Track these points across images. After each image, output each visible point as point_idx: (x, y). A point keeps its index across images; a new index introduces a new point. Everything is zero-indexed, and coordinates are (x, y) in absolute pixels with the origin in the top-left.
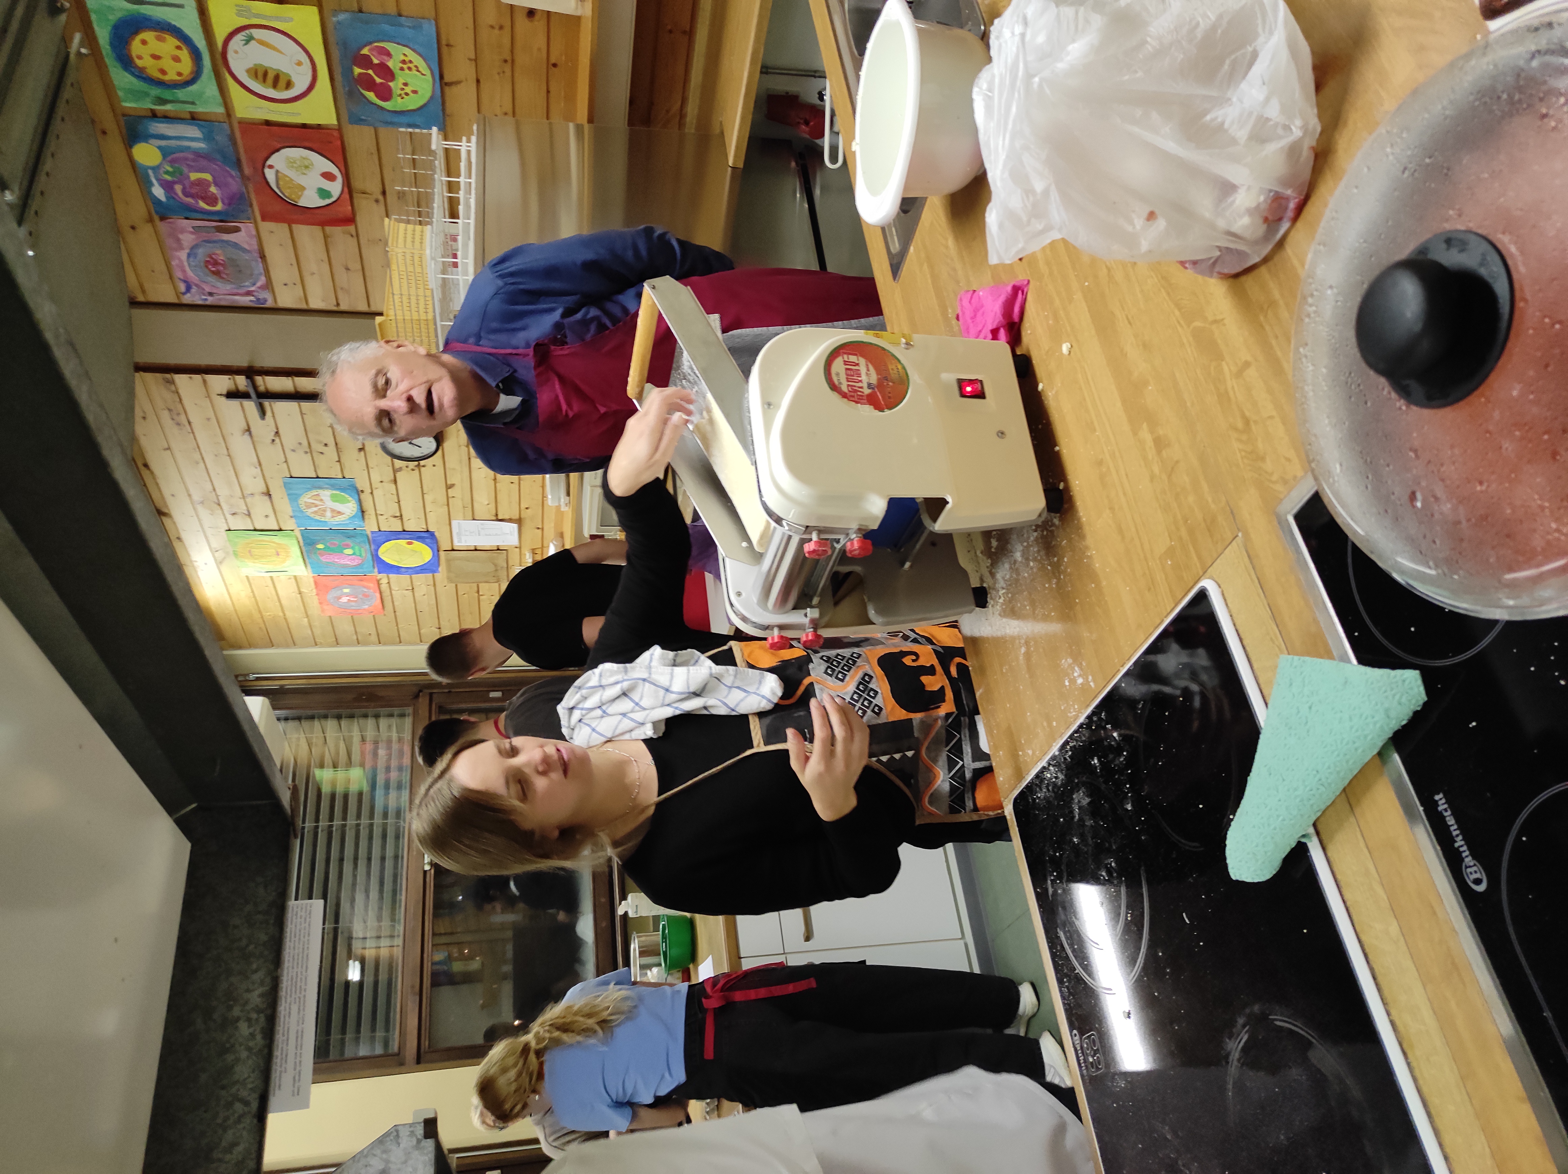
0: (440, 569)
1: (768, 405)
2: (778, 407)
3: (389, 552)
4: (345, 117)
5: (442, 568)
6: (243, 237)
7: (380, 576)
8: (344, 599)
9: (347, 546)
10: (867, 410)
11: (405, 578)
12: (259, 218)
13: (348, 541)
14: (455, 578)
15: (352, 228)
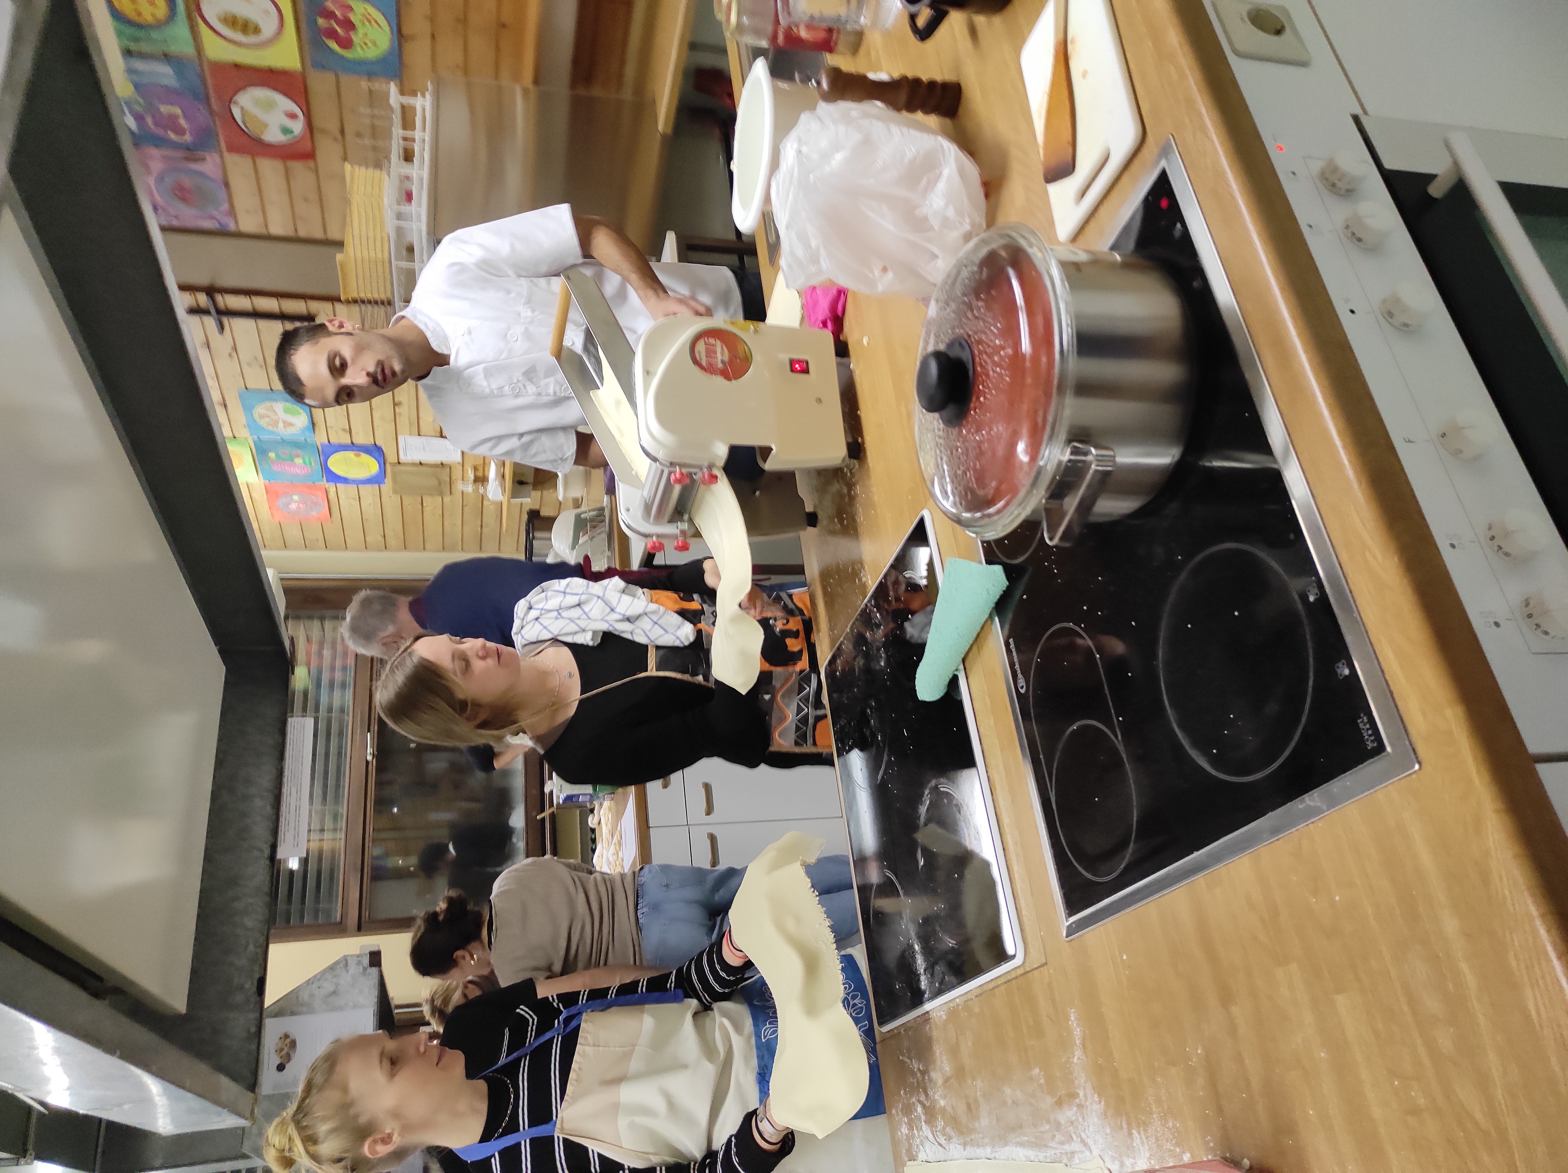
0: (386, 481)
1: (647, 373)
2: (655, 374)
3: (338, 463)
4: (308, 64)
5: (389, 480)
6: (209, 165)
7: (327, 485)
8: (293, 506)
9: (298, 456)
10: (719, 380)
11: (353, 488)
12: (224, 149)
13: (299, 452)
14: (400, 490)
15: (311, 163)
